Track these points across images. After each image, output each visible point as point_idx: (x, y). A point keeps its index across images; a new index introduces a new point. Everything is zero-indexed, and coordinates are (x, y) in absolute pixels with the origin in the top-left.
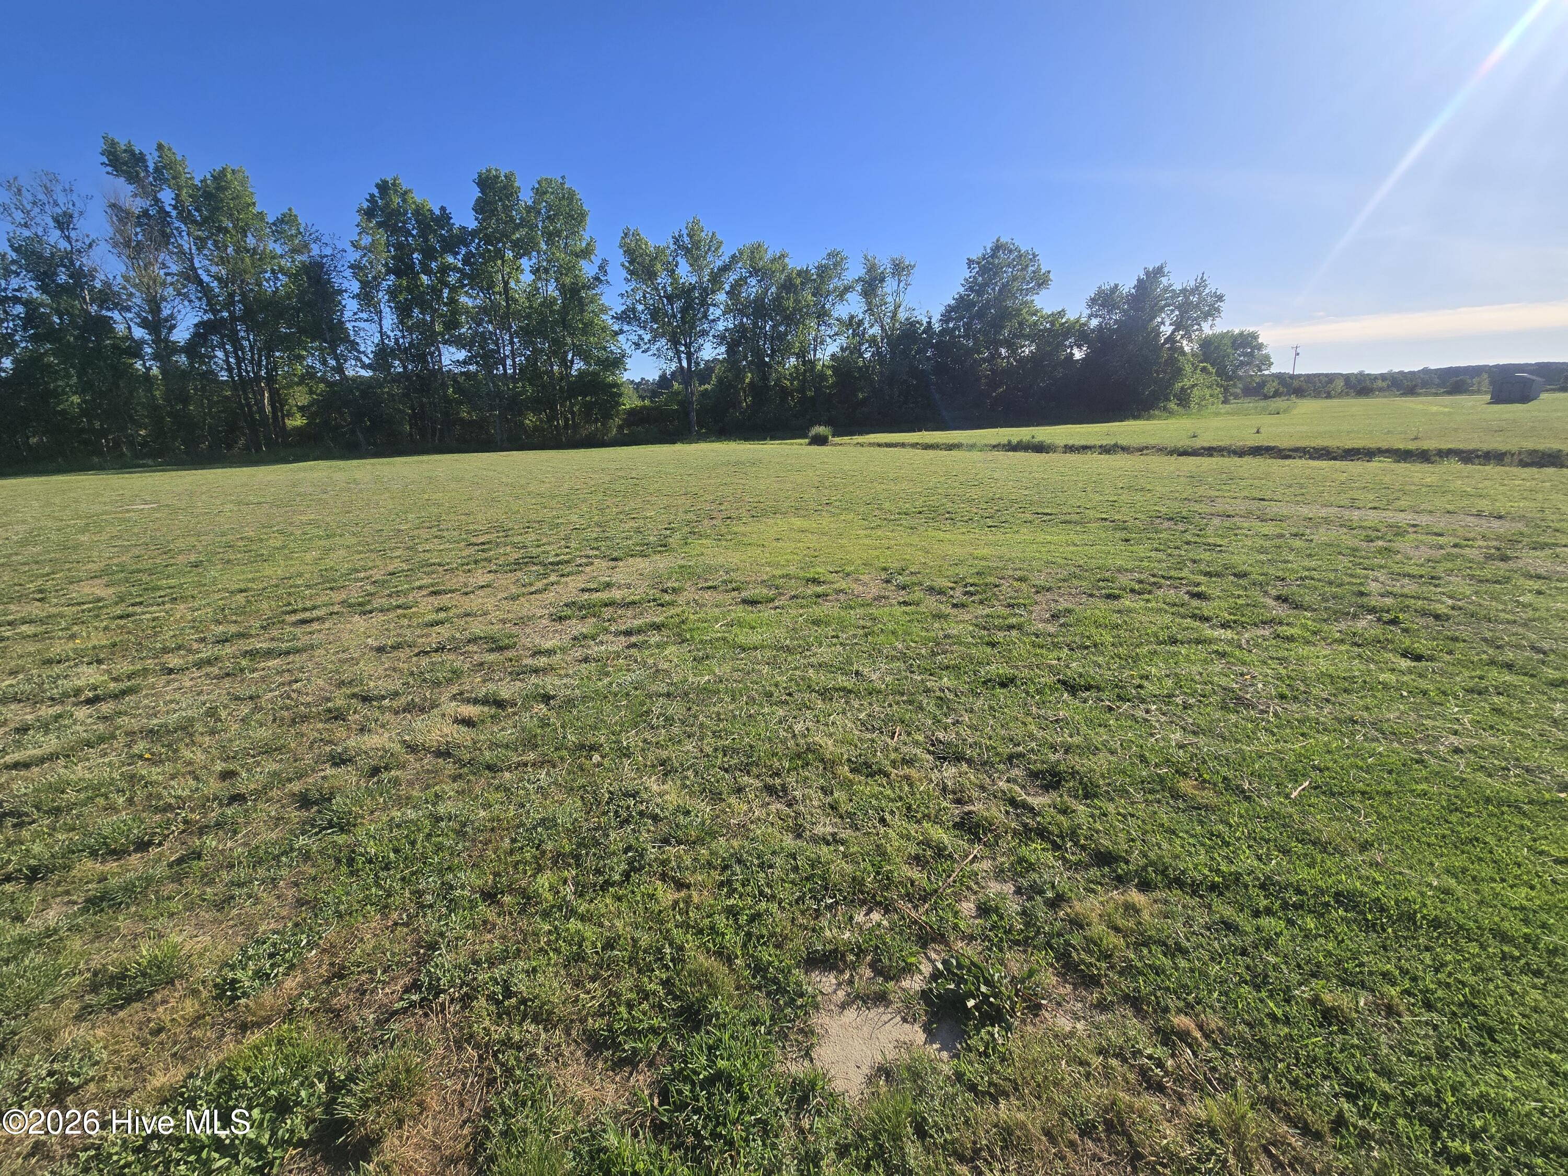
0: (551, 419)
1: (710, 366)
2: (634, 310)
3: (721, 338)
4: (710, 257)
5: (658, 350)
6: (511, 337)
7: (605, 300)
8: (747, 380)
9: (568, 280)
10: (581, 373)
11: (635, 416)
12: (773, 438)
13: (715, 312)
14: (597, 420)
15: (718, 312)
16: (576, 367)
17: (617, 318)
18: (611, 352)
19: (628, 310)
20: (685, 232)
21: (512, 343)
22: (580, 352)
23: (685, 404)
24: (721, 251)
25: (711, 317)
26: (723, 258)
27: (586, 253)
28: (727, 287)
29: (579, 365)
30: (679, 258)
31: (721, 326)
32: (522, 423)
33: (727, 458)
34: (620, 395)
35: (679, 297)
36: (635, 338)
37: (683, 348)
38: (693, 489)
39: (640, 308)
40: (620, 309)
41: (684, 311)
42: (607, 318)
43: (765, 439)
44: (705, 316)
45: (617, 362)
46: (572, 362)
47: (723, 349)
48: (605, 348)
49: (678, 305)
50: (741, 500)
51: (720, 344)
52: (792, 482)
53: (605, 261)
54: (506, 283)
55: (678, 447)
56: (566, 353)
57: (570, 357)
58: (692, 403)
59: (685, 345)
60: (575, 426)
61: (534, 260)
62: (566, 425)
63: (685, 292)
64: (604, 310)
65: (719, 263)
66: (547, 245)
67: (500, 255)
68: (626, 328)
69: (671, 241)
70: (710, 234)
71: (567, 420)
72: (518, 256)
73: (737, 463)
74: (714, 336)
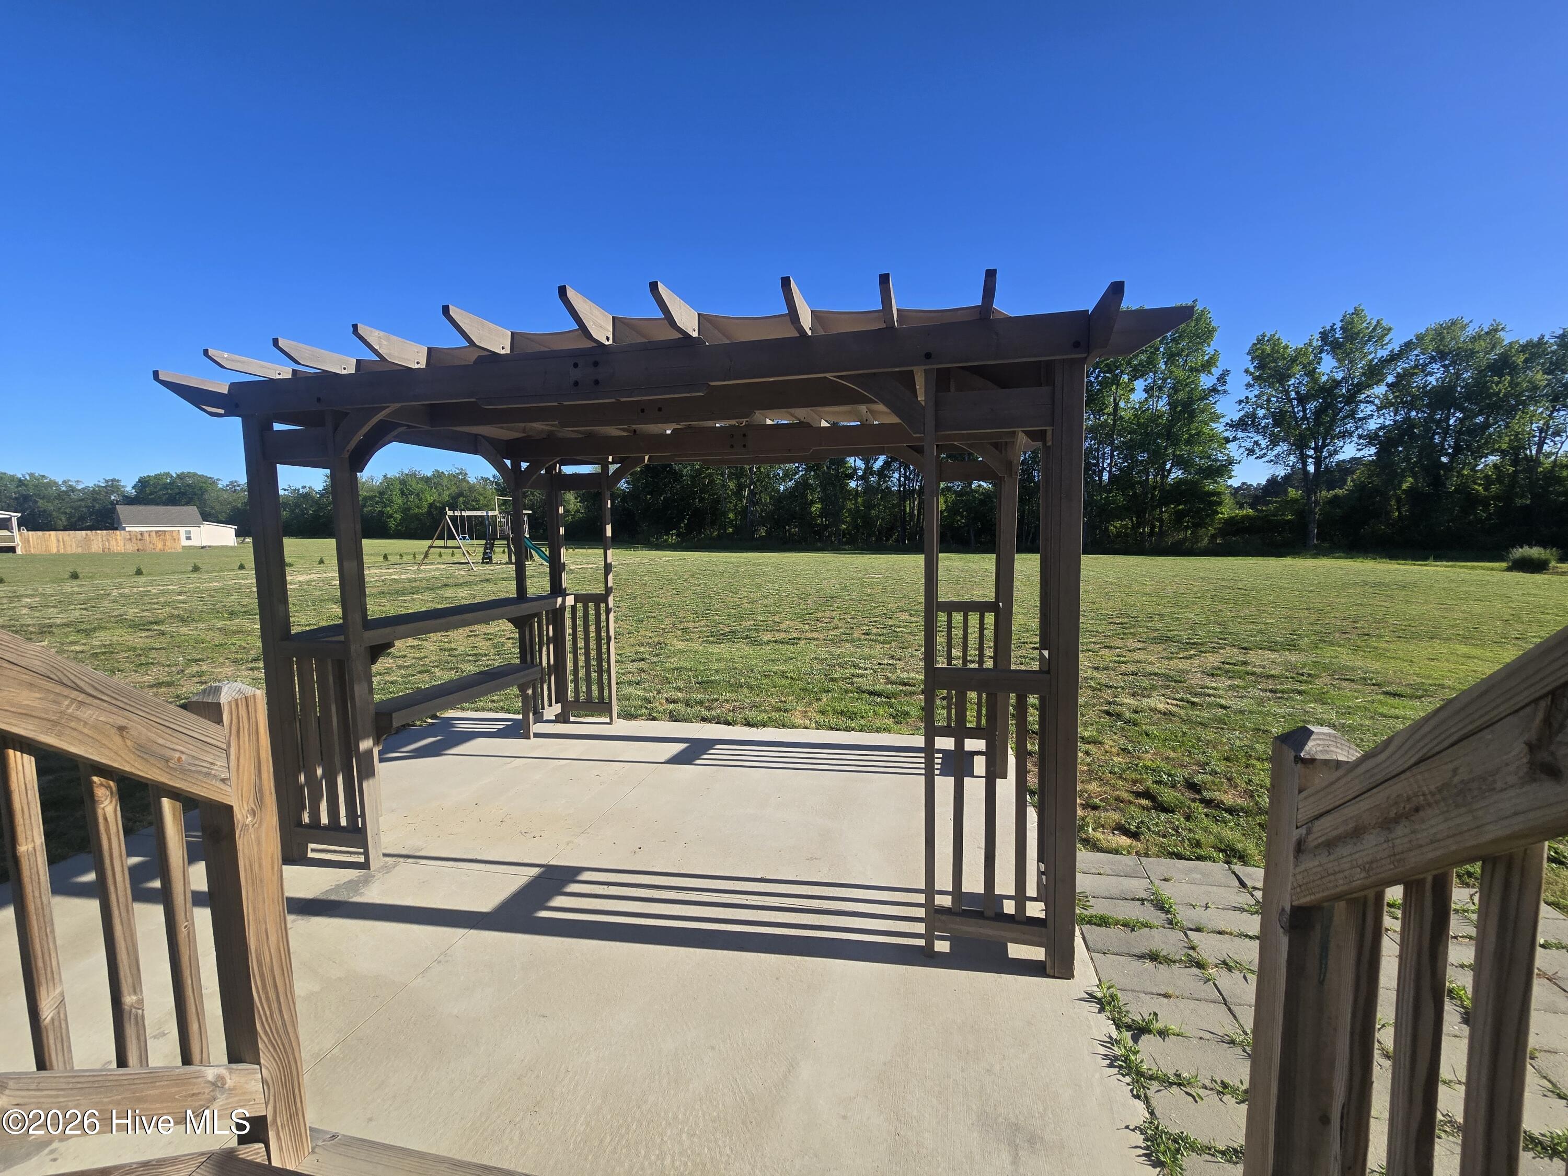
0: (1135, 527)
1: (1346, 469)
2: (1253, 416)
3: (1372, 438)
4: (1369, 347)
5: (1277, 456)
6: (1112, 451)
7: (1219, 409)
8: (1405, 486)
9: (1181, 395)
10: (1179, 482)
11: (1233, 527)
12: (1438, 558)
13: (1365, 409)
14: (1187, 528)
15: (1369, 409)
16: (1173, 476)
17: (1231, 426)
18: (1216, 460)
19: (1247, 415)
20: (1339, 325)
21: (1112, 456)
22: (1180, 462)
23: (1303, 514)
24: (1387, 339)
25: (1361, 415)
26: (1390, 347)
27: (1207, 366)
28: (1390, 379)
29: (1176, 474)
30: (1323, 355)
31: (1373, 425)
32: (1107, 528)
33: (1361, 578)
34: (1220, 503)
35: (1314, 397)
36: (1249, 444)
37: (1311, 452)
38: (1317, 605)
39: (1261, 413)
40: (1236, 417)
41: (1318, 413)
42: (1219, 427)
43: (1426, 558)
44: (1352, 414)
45: (1223, 469)
46: (1170, 471)
47: (1373, 450)
48: (1209, 457)
49: (1312, 406)
50: (1383, 621)
51: (1370, 443)
52: (1464, 612)
53: (1226, 373)
54: (1116, 405)
55: (1288, 561)
56: (1165, 463)
57: (1168, 467)
58: (1312, 512)
59: (1315, 449)
60: (1162, 533)
61: (1150, 381)
62: (1152, 533)
63: (1327, 392)
64: (1216, 418)
65: (1383, 353)
66: (1166, 363)
67: (1116, 381)
68: (1240, 434)
69: (1317, 336)
70: (1374, 323)
71: (1153, 527)
72: (1134, 378)
73: (1377, 585)
74: (1360, 437)
